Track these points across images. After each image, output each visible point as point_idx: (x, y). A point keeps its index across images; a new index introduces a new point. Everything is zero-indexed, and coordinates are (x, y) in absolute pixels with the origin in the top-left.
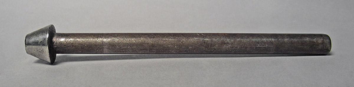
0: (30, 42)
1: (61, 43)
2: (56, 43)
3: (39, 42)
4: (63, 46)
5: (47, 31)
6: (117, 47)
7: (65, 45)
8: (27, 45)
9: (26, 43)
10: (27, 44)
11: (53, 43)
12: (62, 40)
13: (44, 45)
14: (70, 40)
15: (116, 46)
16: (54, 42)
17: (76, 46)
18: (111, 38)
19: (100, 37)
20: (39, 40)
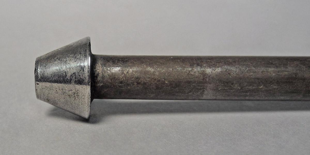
0: (46, 75)
1: (113, 77)
2: (103, 77)
3: (69, 75)
4: (117, 84)
5: (86, 51)
6: (236, 85)
7: (121, 82)
8: (40, 81)
9: (36, 77)
10: (39, 79)
11: (97, 77)
12: (116, 70)
13: (80, 82)
14: (133, 71)
15: (233, 84)
16: (98, 74)
17: (145, 84)
18: (221, 67)
19: (198, 65)
20: (68, 70)
